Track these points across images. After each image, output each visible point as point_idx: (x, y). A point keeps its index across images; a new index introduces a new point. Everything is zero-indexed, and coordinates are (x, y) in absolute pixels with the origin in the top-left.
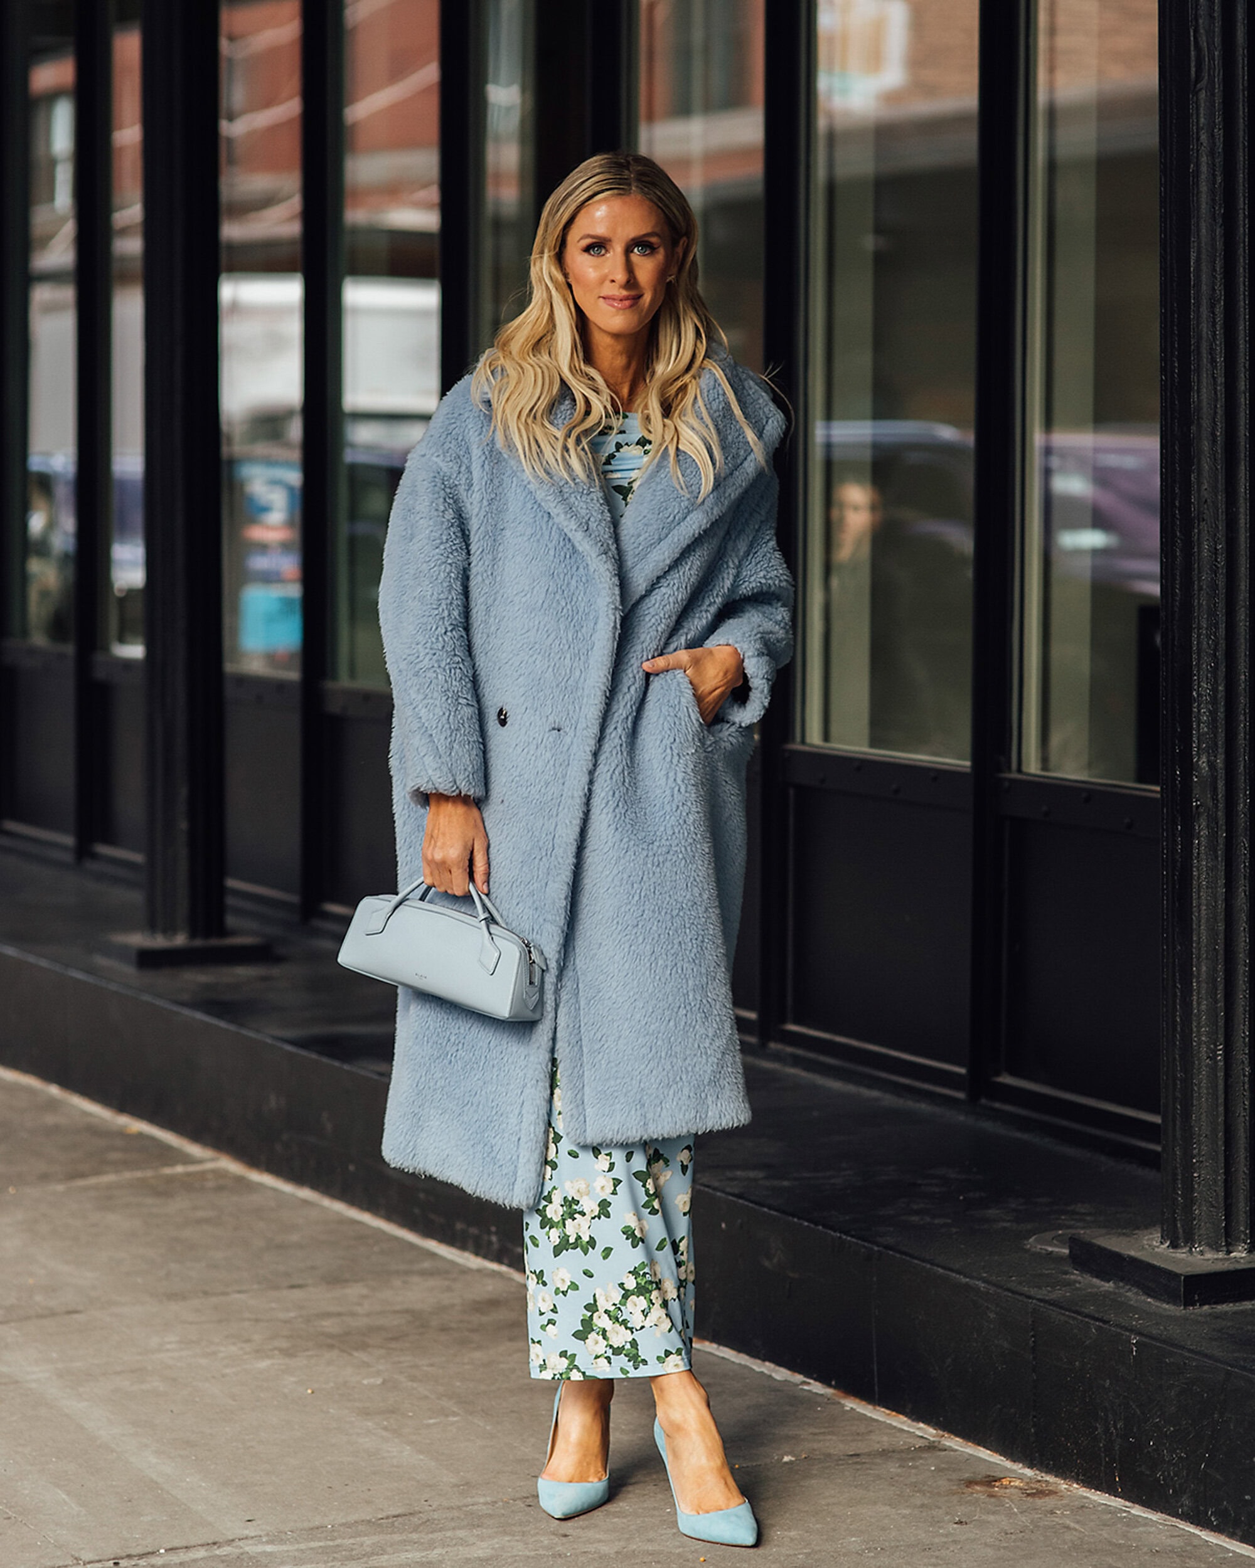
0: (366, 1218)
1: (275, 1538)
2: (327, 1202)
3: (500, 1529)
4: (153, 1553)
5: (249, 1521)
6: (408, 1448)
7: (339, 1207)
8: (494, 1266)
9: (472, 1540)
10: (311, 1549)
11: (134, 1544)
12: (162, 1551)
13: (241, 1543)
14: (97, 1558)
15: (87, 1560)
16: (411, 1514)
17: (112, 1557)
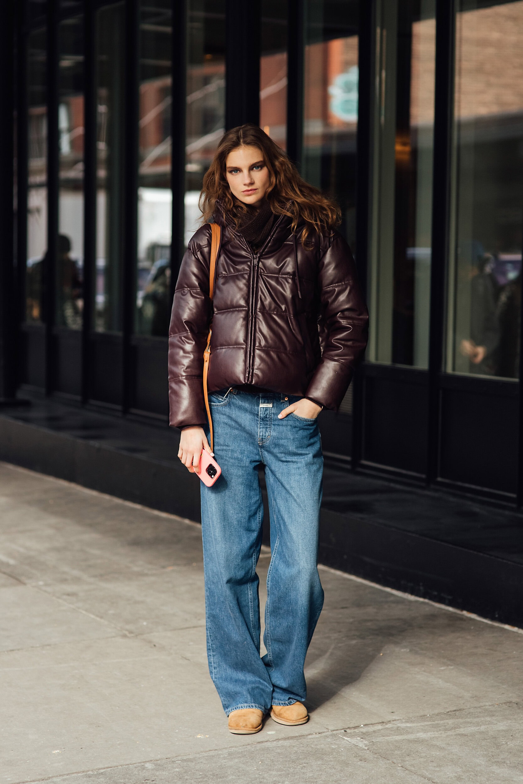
0: (353, 577)
1: (409, 721)
2: (333, 571)
3: (503, 717)
4: (358, 727)
5: (392, 712)
6: (440, 680)
7: (339, 573)
8: (421, 600)
9: (495, 722)
10: (427, 725)
11: (349, 723)
12: (362, 726)
13: (394, 722)
14: (336, 729)
15: (332, 730)
16: (460, 710)
17: (342, 728)
